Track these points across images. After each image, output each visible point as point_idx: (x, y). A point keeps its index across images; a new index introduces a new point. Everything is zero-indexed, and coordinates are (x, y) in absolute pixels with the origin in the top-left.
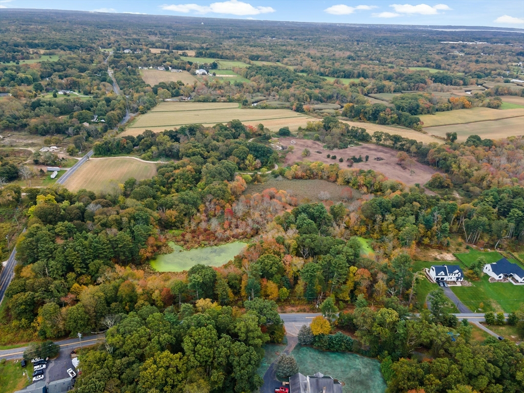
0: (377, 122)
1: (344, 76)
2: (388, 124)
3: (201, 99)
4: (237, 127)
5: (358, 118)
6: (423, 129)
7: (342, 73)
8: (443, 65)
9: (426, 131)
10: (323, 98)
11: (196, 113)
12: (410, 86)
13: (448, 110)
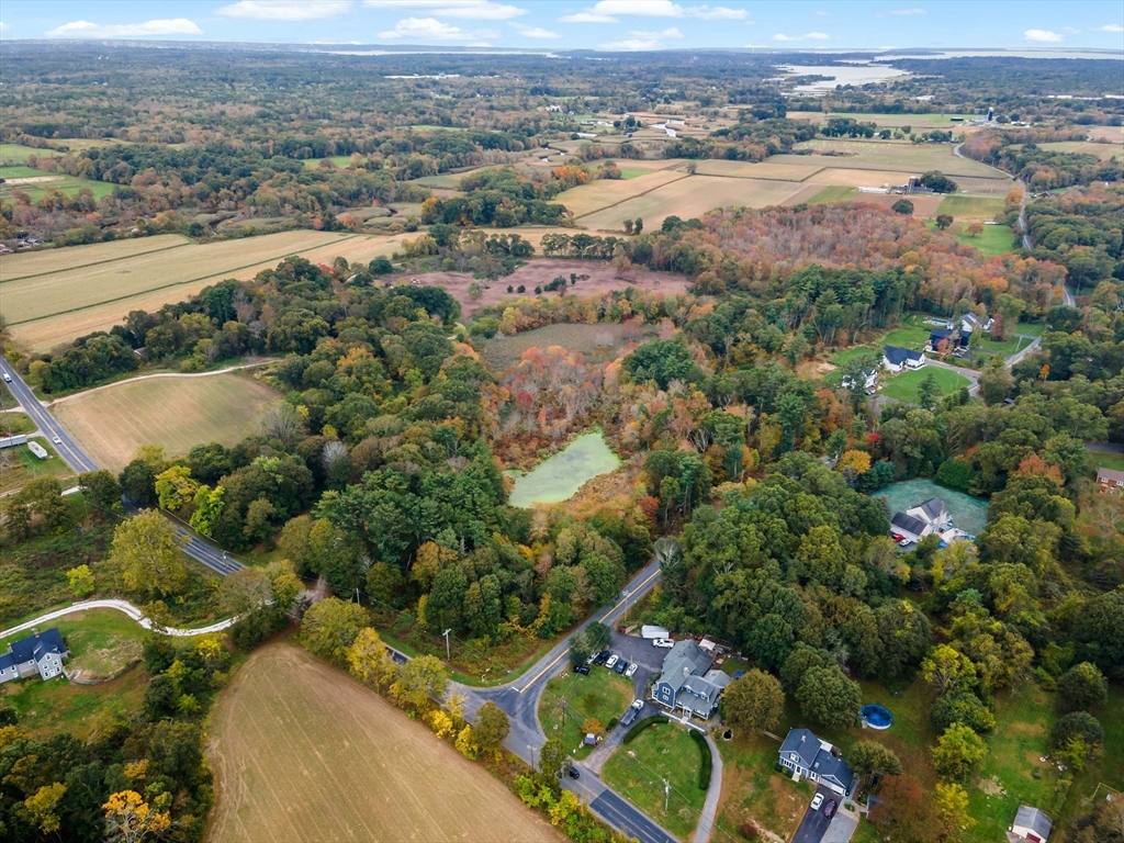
0: (494, 223)
1: (311, 154)
2: (515, 225)
3: (75, 238)
4: (299, 272)
5: (458, 223)
6: (577, 222)
7: (307, 148)
8: (454, 119)
9: (584, 225)
10: (341, 199)
11: (121, 265)
12: (458, 160)
13: (563, 190)
